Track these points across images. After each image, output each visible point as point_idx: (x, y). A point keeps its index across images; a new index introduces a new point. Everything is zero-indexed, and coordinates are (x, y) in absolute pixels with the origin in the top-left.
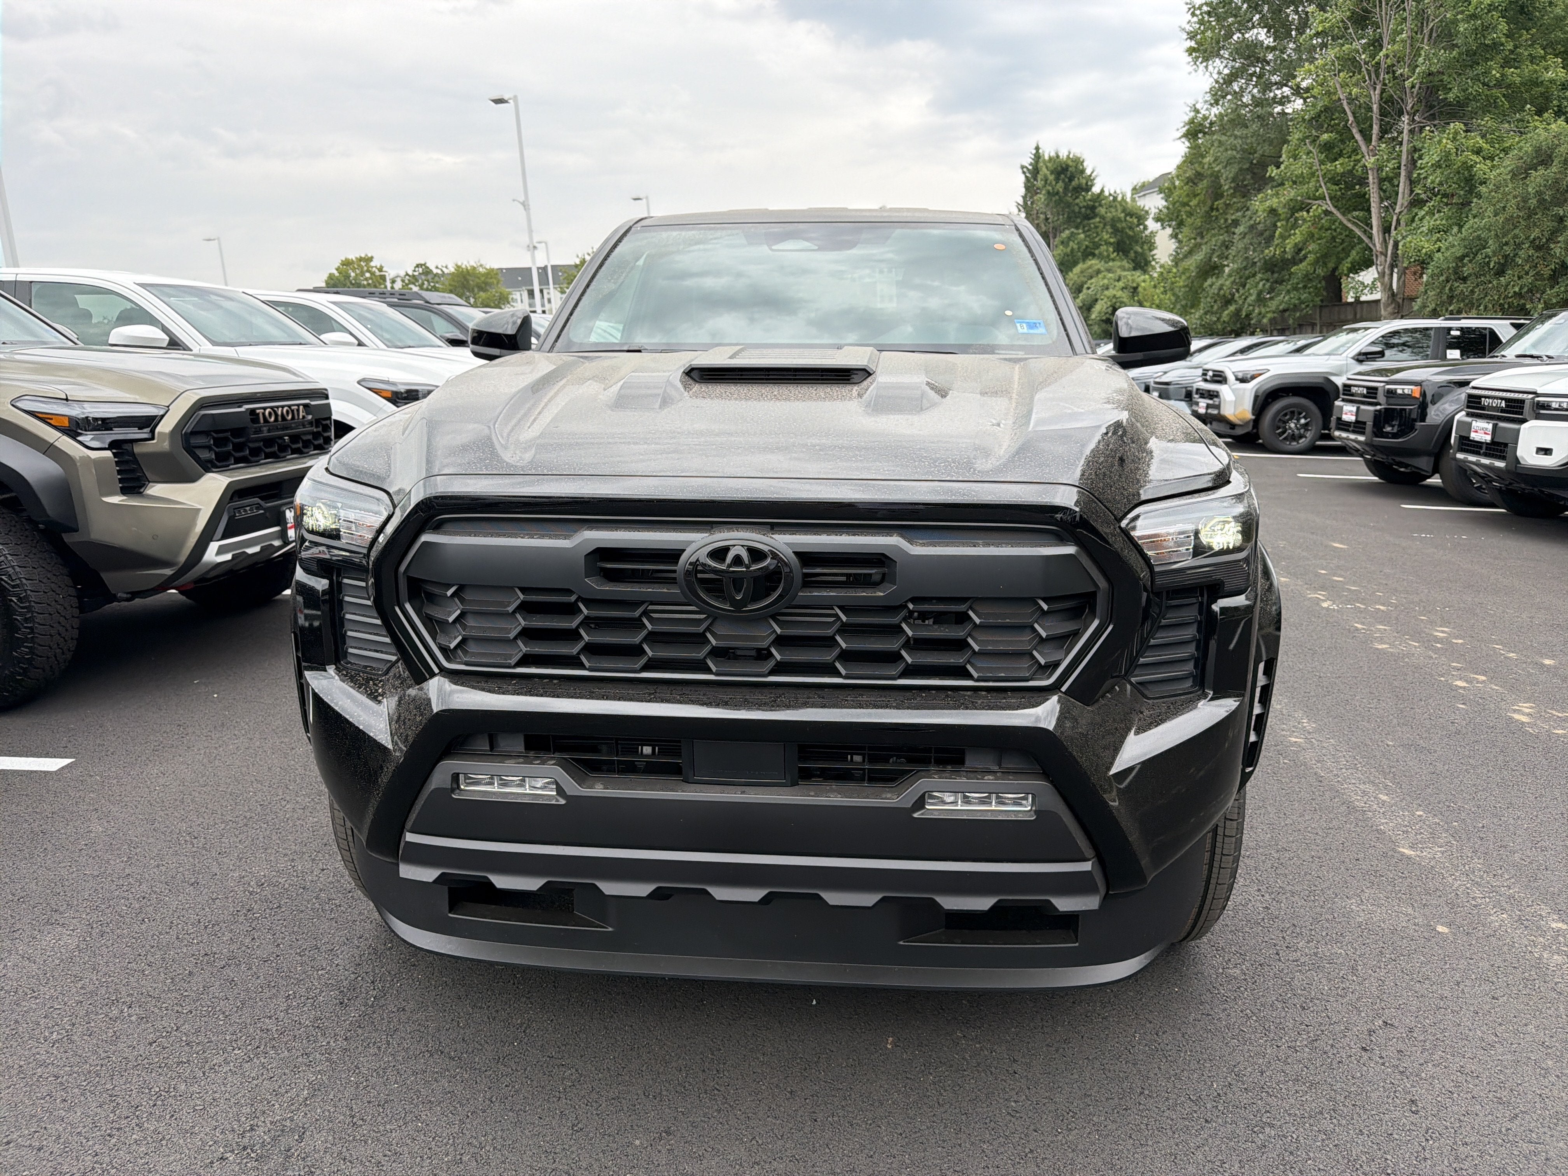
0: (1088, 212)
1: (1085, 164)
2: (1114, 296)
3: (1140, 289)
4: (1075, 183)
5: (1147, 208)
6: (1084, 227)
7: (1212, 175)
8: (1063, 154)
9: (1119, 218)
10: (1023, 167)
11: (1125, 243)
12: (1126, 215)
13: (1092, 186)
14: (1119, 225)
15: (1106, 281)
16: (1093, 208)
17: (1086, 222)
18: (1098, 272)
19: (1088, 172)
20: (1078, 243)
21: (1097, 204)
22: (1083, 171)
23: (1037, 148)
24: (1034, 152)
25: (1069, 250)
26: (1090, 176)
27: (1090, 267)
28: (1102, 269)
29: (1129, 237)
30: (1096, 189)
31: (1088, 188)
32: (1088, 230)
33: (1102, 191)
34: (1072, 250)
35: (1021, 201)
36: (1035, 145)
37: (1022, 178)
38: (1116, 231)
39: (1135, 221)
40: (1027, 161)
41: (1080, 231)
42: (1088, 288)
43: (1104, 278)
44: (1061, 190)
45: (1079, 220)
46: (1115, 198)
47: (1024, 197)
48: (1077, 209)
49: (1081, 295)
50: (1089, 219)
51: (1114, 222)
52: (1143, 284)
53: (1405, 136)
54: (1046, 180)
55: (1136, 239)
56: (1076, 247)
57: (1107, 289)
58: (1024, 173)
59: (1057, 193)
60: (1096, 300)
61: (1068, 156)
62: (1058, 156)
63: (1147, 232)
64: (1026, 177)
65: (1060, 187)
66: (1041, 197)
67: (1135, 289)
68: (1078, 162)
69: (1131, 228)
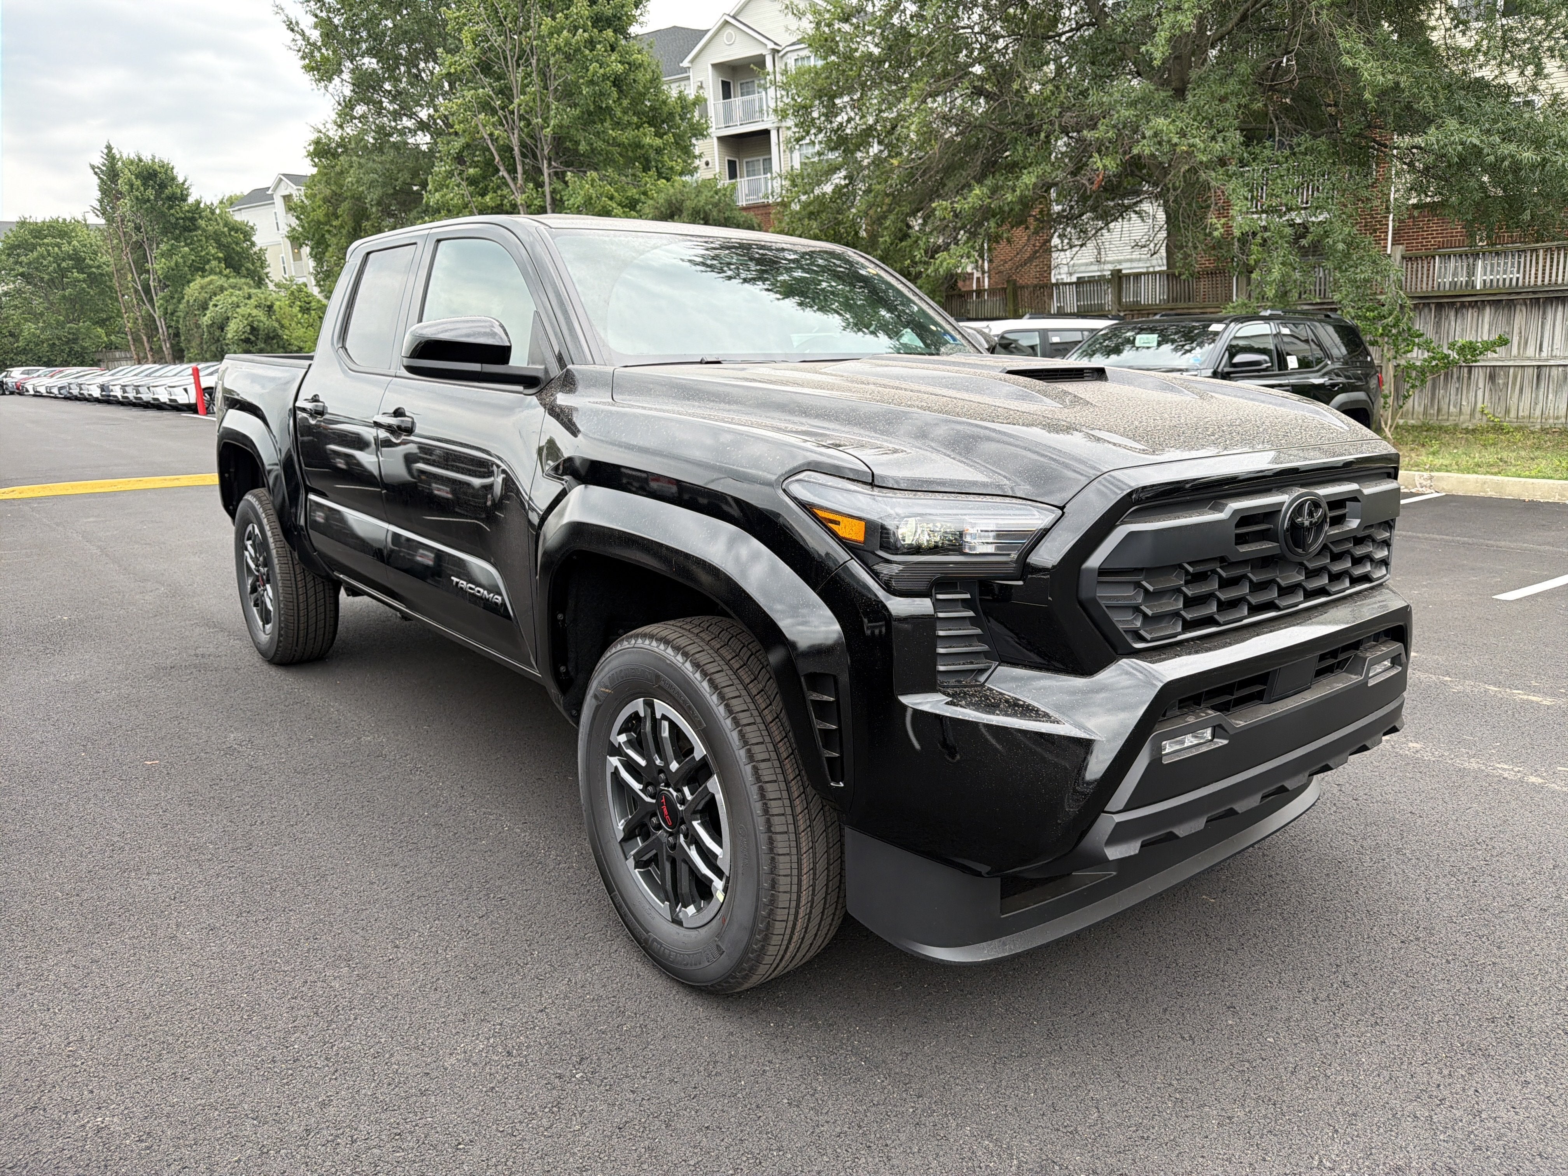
0: (188, 223)
1: (175, 171)
2: (250, 314)
3: (275, 307)
4: (168, 191)
5: (251, 224)
6: (185, 240)
7: (353, 197)
8: (147, 157)
9: (223, 233)
10: (93, 167)
11: (233, 259)
12: (230, 230)
13: (187, 195)
14: (224, 240)
15: (234, 299)
16: (193, 220)
17: (186, 234)
18: (222, 289)
19: (180, 180)
20: (182, 257)
21: (197, 216)
22: (174, 179)
23: (109, 148)
24: (106, 151)
25: (173, 264)
26: (183, 184)
27: (211, 283)
28: (226, 285)
29: (238, 253)
30: (191, 200)
31: (184, 198)
32: (191, 243)
33: (198, 203)
34: (177, 263)
35: (97, 205)
36: (105, 144)
37: (96, 181)
38: (220, 246)
39: (241, 236)
40: (98, 160)
41: (182, 244)
42: (216, 306)
43: (231, 295)
44: (152, 197)
45: (177, 232)
46: (213, 212)
47: (101, 202)
48: (173, 220)
49: (208, 312)
50: (190, 231)
51: (217, 237)
52: (278, 303)
53: (547, 180)
54: (132, 185)
55: (245, 255)
56: (181, 260)
57: (238, 306)
58: (96, 173)
59: (148, 200)
60: (228, 318)
61: (153, 160)
62: (140, 160)
63: (256, 249)
64: (100, 178)
65: (150, 193)
66: (125, 205)
67: (270, 307)
68: (167, 169)
69: (237, 244)
